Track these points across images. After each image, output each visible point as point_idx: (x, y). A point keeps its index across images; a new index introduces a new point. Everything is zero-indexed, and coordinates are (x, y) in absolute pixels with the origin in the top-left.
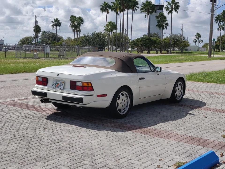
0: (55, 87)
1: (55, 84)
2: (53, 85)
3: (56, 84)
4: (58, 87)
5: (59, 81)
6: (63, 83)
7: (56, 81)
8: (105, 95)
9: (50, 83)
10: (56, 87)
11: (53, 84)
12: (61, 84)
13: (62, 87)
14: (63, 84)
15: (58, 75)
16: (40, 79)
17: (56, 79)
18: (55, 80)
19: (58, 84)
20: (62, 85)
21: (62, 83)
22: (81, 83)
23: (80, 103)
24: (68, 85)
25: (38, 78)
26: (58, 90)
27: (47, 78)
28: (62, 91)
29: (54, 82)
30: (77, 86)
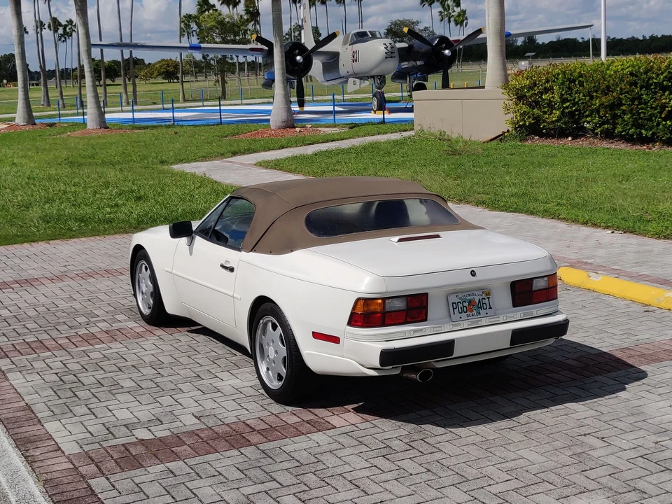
0: (464, 315)
1: (460, 305)
2: (456, 311)
3: (466, 304)
4: (475, 312)
5: (471, 291)
7: (460, 295)
9: (436, 308)
10: (468, 313)
12: (484, 298)
13: (490, 308)
14: (488, 298)
15: (473, 274)
17: (458, 288)
18: (456, 293)
19: (470, 302)
20: (486, 301)
21: (484, 296)
22: (547, 278)
24: (503, 298)
25: (389, 301)
26: (477, 322)
27: (426, 294)
28: (493, 320)
29: (457, 300)
30: (534, 291)
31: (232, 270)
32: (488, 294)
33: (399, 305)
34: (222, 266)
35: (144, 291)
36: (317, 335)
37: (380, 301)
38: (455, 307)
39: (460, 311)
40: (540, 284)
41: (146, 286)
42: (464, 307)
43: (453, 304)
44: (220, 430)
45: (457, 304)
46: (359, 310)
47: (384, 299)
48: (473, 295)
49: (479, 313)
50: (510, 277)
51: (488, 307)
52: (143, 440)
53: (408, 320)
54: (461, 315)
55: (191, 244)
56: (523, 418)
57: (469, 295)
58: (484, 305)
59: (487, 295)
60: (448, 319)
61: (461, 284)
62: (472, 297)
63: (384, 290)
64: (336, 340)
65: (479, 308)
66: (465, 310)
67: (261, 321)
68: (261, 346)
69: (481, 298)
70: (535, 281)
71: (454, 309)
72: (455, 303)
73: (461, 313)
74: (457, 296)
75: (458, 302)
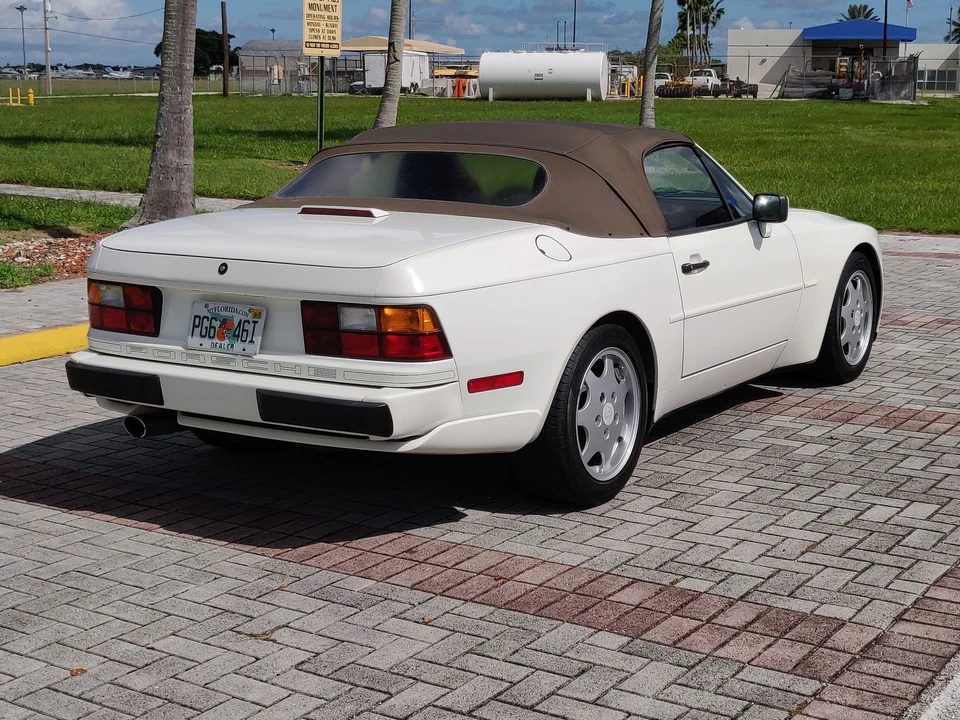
0: (207, 342)
1: (206, 323)
2: (197, 330)
3: (216, 324)
4: (226, 342)
5: (230, 302)
6: (257, 315)
7: (211, 306)
8: (516, 378)
9: (174, 318)
10: (216, 340)
11: (194, 326)
12: (248, 322)
13: (252, 342)
14: (255, 322)
15: (223, 269)
16: (112, 296)
17: (211, 291)
18: (207, 300)
19: (225, 322)
20: (249, 327)
21: (250, 317)
22: (372, 312)
23: (372, 437)
25: (104, 288)
26: (227, 360)
27: (154, 289)
28: (255, 366)
29: (203, 312)
30: (344, 331)
38: (197, 323)
39: (204, 333)
42: (211, 327)
43: (196, 317)
45: (201, 319)
48: (232, 310)
49: (232, 346)
51: (249, 339)
53: (133, 327)
54: (201, 340)
57: (226, 309)
58: (245, 333)
59: (255, 316)
62: (230, 314)
65: (234, 335)
66: (212, 334)
69: (244, 318)
70: (344, 311)
72: (199, 317)
73: (204, 337)
74: (206, 306)
75: (205, 317)
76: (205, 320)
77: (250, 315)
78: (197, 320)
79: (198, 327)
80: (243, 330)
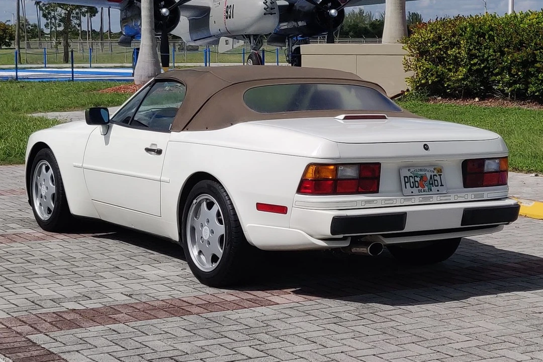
0: (415, 190)
2: (408, 185)
3: (418, 179)
4: (426, 188)
9: (387, 180)
10: (420, 188)
12: (436, 175)
13: (442, 185)
14: (440, 175)
15: (426, 147)
18: (408, 167)
19: (422, 177)
20: (438, 178)
21: (435, 173)
22: (498, 161)
24: (454, 177)
26: (428, 199)
27: (379, 164)
28: (444, 199)
29: (408, 174)
30: (486, 173)
31: (159, 152)
32: (440, 171)
33: (351, 173)
34: (148, 150)
35: (43, 194)
36: (261, 207)
37: (332, 167)
38: (406, 181)
39: (412, 186)
40: (491, 166)
41: (46, 187)
42: (415, 181)
43: (405, 177)
44: (156, 304)
45: (409, 178)
46: (310, 176)
47: (336, 165)
49: (431, 190)
50: (462, 155)
52: (75, 310)
53: (360, 190)
54: (413, 190)
55: (107, 132)
56: (472, 300)
57: (421, 170)
59: (438, 172)
60: (400, 193)
61: (414, 157)
62: (423, 173)
63: (337, 156)
64: (282, 210)
65: (430, 184)
66: (417, 186)
67: (195, 201)
68: (193, 229)
69: (433, 174)
70: (487, 162)
71: (405, 183)
72: (407, 177)
73: (413, 187)
74: (409, 170)
75: (410, 177)
76: (411, 178)
77: (435, 171)
78: (406, 179)
79: (408, 182)
80: (435, 180)
